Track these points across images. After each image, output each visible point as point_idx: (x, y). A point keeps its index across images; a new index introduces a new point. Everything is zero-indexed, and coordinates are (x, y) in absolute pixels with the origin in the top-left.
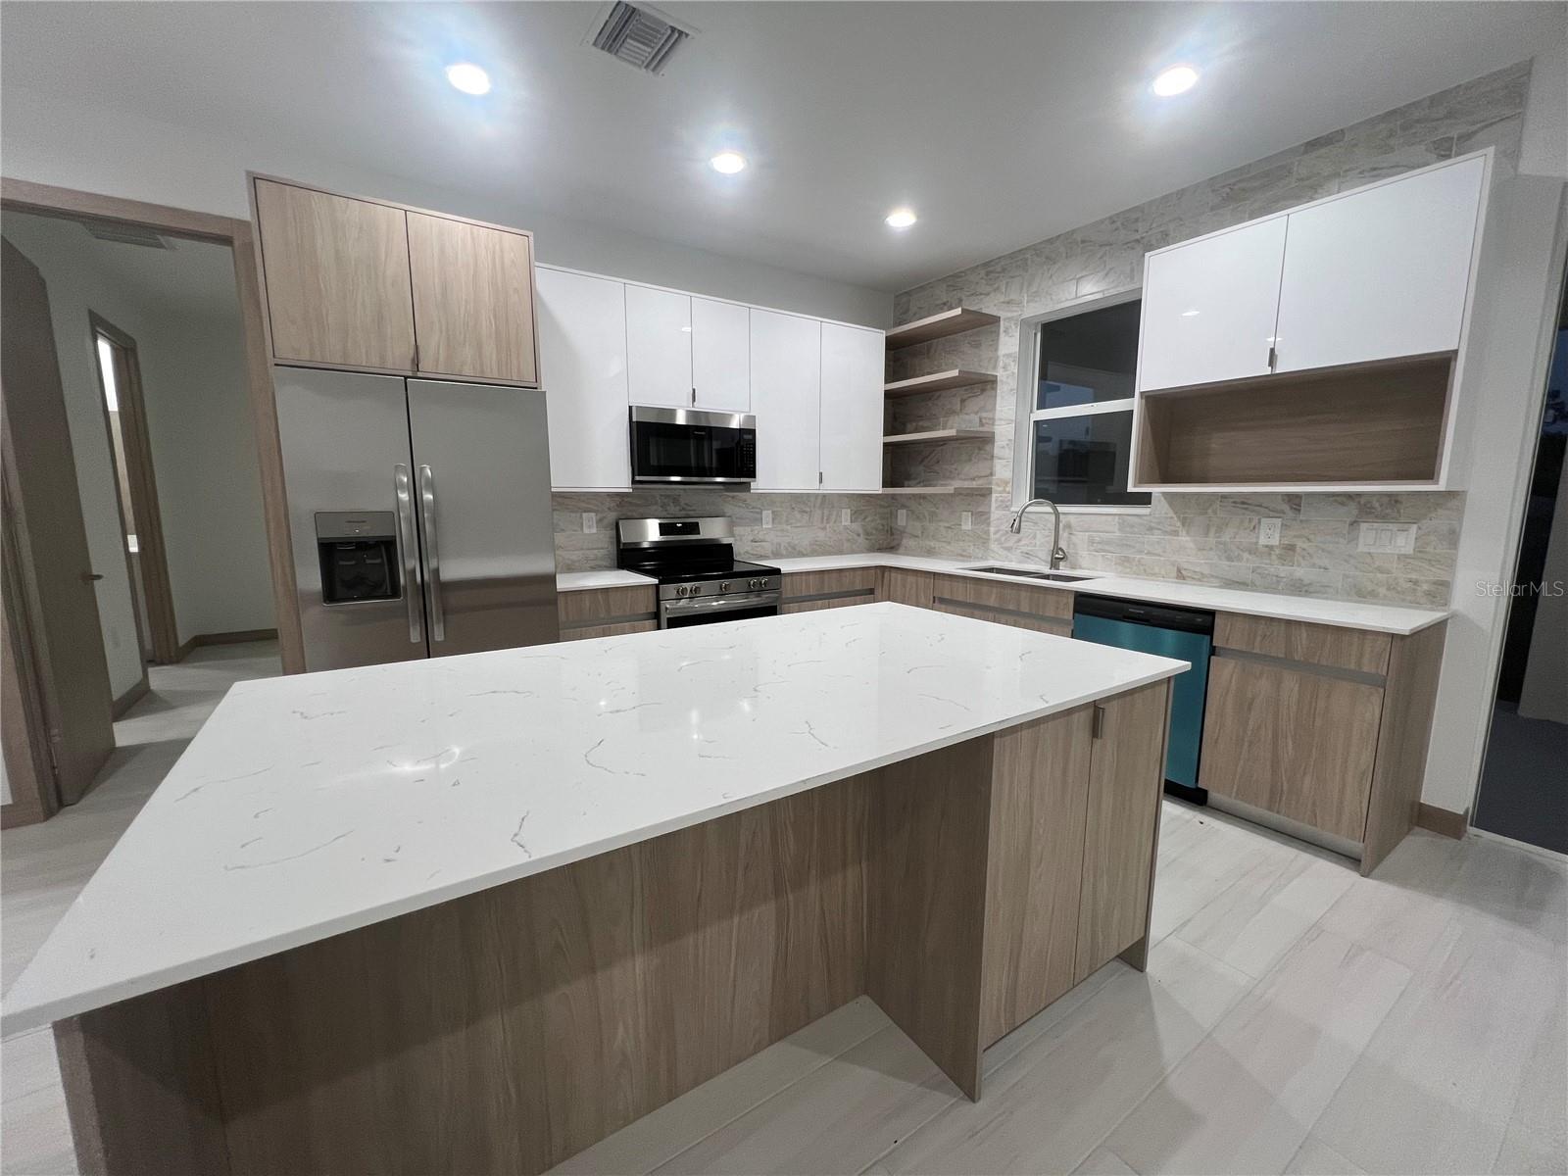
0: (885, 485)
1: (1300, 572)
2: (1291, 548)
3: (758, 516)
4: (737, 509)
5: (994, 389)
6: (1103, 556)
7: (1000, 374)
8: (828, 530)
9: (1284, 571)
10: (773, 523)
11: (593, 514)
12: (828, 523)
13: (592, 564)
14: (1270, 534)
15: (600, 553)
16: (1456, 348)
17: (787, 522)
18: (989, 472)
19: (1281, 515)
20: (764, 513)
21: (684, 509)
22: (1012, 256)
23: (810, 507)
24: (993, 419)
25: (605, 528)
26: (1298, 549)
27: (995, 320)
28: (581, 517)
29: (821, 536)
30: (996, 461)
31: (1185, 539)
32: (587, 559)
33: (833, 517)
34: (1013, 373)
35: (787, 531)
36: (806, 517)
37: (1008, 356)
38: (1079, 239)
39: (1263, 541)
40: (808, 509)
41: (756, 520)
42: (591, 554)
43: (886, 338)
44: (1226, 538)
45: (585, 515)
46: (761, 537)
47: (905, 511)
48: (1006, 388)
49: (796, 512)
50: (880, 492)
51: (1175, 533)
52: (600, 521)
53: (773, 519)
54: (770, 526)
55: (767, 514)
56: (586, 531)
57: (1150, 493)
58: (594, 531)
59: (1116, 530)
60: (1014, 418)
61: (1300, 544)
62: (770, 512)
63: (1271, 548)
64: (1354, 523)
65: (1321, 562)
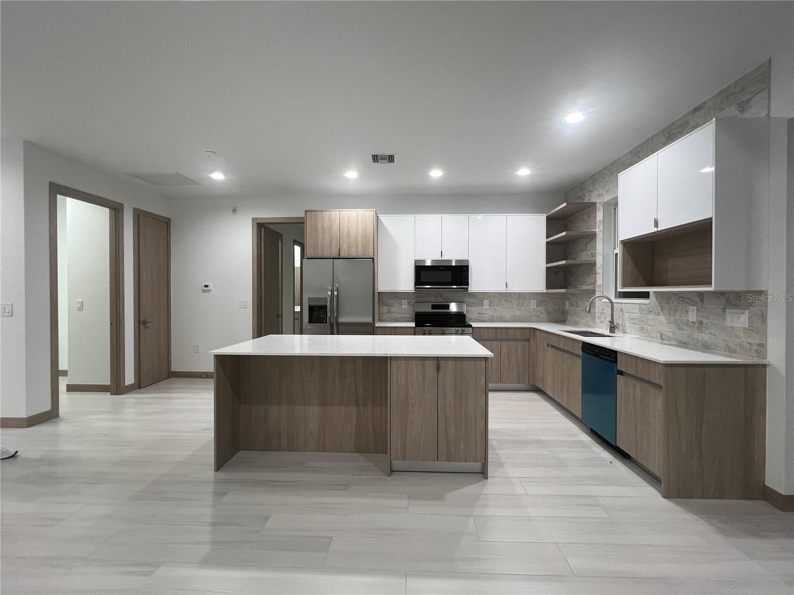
0: (548, 287)
1: (706, 337)
2: (701, 323)
3: (481, 302)
4: (471, 299)
5: (596, 238)
6: (635, 326)
7: (597, 230)
8: (522, 310)
9: (699, 336)
10: (489, 306)
11: (406, 301)
12: (522, 307)
13: (405, 319)
14: (692, 316)
15: (409, 315)
16: (711, 216)
17: (498, 306)
18: (595, 281)
19: (696, 304)
20: (485, 301)
21: (445, 299)
22: (599, 172)
23: (511, 299)
24: (596, 254)
25: (411, 306)
26: (704, 324)
27: (595, 203)
28: (402, 301)
29: (518, 313)
30: (597, 275)
31: (662, 318)
32: (403, 318)
33: (526, 304)
34: (601, 230)
35: (498, 310)
36: (508, 303)
37: (599, 221)
38: (621, 163)
39: (691, 319)
40: (510, 300)
41: (480, 304)
42: (405, 315)
43: (547, 217)
44: (677, 317)
45: (403, 300)
46: (483, 312)
47: (568, 301)
48: (599, 238)
49: (503, 301)
50: (545, 292)
51: (659, 314)
52: (408, 303)
53: (490, 304)
54: (488, 307)
55: (486, 302)
56: (403, 307)
57: (649, 292)
58: (406, 307)
59: (637, 312)
60: (602, 253)
61: (705, 321)
62: (488, 301)
63: (693, 323)
64: (724, 309)
65: (713, 331)
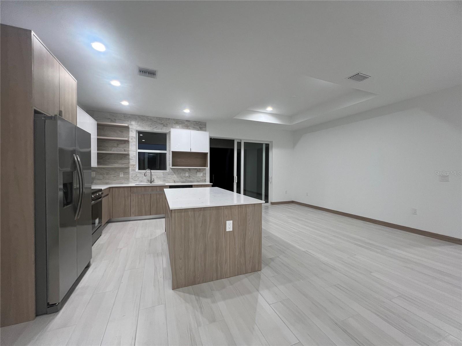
1: (191, 180)
5: (128, 143)
7: (130, 140)
9: (189, 180)
14: (187, 174)
18: (129, 162)
19: (188, 171)
22: (132, 115)
24: (129, 150)
26: (191, 176)
27: (128, 128)
43: (98, 123)
44: (181, 175)
48: (132, 144)
51: (173, 175)
64: (196, 172)
65: (194, 178)
